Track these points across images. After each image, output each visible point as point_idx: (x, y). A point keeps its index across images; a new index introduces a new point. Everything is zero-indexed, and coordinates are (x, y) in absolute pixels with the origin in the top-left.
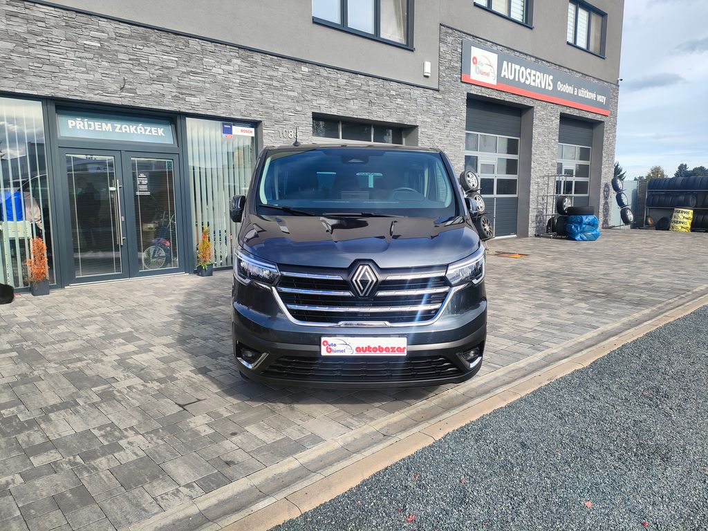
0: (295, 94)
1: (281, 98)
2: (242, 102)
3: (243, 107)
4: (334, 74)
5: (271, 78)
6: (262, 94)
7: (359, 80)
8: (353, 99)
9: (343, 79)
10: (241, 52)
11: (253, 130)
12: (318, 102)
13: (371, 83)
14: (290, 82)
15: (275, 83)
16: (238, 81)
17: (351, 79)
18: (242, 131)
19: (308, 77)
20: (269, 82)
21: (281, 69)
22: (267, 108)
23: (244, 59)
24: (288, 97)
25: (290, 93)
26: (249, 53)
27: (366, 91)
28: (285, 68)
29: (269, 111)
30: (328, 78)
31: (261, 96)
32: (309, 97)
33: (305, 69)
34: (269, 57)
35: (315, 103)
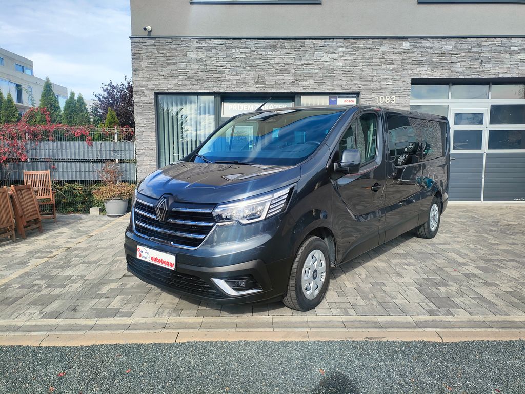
0: (395, 66)
1: (380, 71)
2: (344, 79)
3: (345, 83)
4: (437, 43)
5: (372, 57)
6: (362, 71)
7: (465, 45)
8: (459, 62)
9: (448, 46)
10: (346, 41)
11: (355, 99)
12: (418, 69)
13: (484, 43)
14: (391, 57)
15: (375, 60)
16: (342, 64)
17: (458, 44)
18: (345, 101)
19: (410, 50)
20: (369, 60)
21: (382, 48)
22: (366, 81)
23: (347, 46)
24: (387, 69)
25: (388, 66)
26: (353, 41)
27: (477, 52)
28: (386, 46)
29: (368, 83)
30: (431, 48)
31: (361, 73)
32: (409, 67)
33: (406, 44)
34: (371, 40)
35: (415, 71)
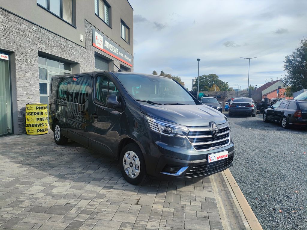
0: (30, 40)
1: (24, 40)
2: (4, 40)
3: (5, 43)
4: (47, 33)
5: (19, 29)
6: (15, 37)
7: (57, 38)
8: (55, 46)
9: (51, 36)
10: (4, 12)
11: (8, 56)
12: (41, 46)
13: (62, 40)
14: (28, 33)
15: (21, 33)
16: (2, 28)
17: (54, 37)
18: (2, 56)
19: (36, 32)
20: (17, 31)
21: (23, 25)
22: (17, 45)
23: (5, 16)
25: (28, 39)
26: (7, 13)
27: (60, 44)
28: (25, 25)
29: (18, 47)
30: (45, 34)
31: (14, 38)
32: (37, 43)
33: (35, 28)
34: (18, 18)
35: (39, 46)
